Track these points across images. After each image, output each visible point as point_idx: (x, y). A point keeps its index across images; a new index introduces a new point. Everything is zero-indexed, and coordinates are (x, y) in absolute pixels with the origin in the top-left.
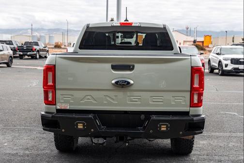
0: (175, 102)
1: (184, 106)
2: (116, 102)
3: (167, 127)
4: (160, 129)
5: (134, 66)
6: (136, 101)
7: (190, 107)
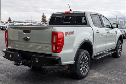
0: (46, 49)
1: (49, 51)
2: (25, 47)
3: (38, 61)
4: (36, 61)
5: (30, 31)
6: (31, 47)
7: (52, 52)
